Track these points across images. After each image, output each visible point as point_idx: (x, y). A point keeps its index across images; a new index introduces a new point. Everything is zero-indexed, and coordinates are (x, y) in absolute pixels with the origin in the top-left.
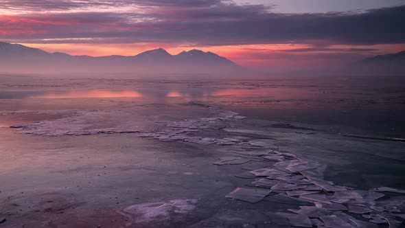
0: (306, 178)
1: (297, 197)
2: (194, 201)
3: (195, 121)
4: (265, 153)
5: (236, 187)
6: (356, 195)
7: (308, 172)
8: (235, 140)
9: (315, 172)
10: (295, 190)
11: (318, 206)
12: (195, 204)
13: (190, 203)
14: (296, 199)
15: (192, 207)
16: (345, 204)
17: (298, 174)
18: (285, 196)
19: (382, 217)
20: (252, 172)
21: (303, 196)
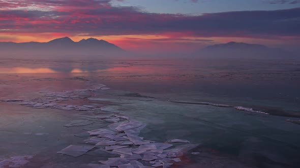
0: (126, 135)
1: (111, 150)
2: (30, 157)
3: (70, 92)
4: (108, 117)
5: (69, 145)
6: (153, 147)
7: (130, 130)
8: (91, 107)
9: (135, 131)
10: (113, 145)
11: (122, 157)
12: (29, 160)
13: (26, 159)
14: (109, 152)
15: (25, 162)
16: (142, 155)
17: (123, 132)
18: (104, 150)
19: (161, 162)
20: (89, 132)
21: (116, 149)
